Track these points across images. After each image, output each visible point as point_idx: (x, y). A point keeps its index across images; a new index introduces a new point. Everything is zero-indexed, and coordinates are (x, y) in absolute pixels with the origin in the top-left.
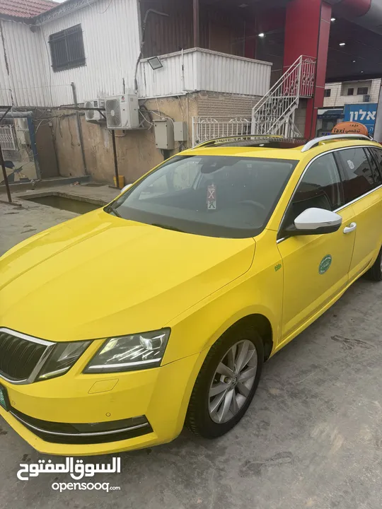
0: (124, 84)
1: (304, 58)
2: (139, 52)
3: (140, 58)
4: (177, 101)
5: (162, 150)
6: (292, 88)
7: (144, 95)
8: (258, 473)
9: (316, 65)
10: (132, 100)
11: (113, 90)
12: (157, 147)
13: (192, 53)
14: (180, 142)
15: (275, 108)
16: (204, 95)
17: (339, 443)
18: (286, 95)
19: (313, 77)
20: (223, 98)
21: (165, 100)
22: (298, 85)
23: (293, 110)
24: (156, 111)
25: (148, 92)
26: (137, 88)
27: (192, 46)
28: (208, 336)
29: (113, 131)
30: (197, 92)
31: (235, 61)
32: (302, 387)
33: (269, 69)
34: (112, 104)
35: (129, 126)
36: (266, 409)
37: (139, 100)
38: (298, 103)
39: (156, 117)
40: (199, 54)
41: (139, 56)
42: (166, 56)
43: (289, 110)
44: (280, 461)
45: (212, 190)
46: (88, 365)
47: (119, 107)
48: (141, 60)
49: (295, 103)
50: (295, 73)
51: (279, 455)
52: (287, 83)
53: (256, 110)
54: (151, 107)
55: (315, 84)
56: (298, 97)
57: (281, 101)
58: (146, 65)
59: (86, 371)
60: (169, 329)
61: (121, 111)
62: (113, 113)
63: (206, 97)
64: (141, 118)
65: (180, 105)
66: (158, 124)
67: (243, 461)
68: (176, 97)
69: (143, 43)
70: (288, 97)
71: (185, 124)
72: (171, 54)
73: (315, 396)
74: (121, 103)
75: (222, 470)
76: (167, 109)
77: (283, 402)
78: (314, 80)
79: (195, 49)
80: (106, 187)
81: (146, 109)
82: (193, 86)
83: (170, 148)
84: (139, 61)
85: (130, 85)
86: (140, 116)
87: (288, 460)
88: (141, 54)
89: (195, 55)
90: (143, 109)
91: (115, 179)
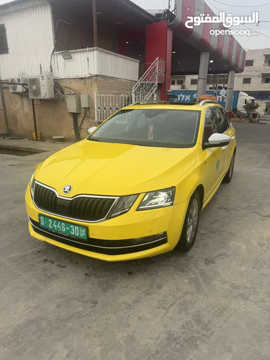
0: (41, 68)
1: (159, 59)
2: (53, 47)
3: (54, 51)
4: (82, 81)
5: (71, 113)
6: (154, 77)
7: (57, 76)
8: (214, 263)
9: (166, 63)
10: (49, 79)
11: (32, 72)
12: (68, 111)
13: (93, 50)
14: (85, 108)
15: (145, 89)
16: (101, 78)
17: (244, 247)
18: (151, 81)
19: (164, 71)
20: (112, 81)
21: (73, 80)
22: (157, 76)
23: (154, 90)
24: (67, 87)
25: (60, 74)
26: (52, 71)
27: (93, 46)
28: (190, 192)
29: (33, 100)
30: (97, 76)
31: (119, 58)
32: (215, 229)
33: (138, 64)
34: (34, 81)
35: (47, 97)
36: (203, 239)
37: (54, 79)
38: (157, 86)
39: (66, 92)
40: (98, 51)
41: (53, 50)
42: (74, 51)
43: (152, 91)
44: (221, 257)
45: (151, 128)
46: (139, 207)
47: (39, 83)
48: (55, 53)
49: (155, 86)
50: (155, 67)
51: (220, 255)
52: (151, 74)
53: (135, 88)
54: (62, 84)
55: (165, 75)
56: (157, 83)
57: (148, 84)
58: (58, 56)
59: (138, 210)
60: (174, 187)
61: (41, 86)
62: (34, 87)
63: (102, 80)
64: (55, 92)
65: (85, 84)
66: (68, 96)
67: (204, 259)
68: (82, 79)
69: (56, 41)
70: (152, 82)
71: (89, 96)
72: (78, 50)
73: (223, 231)
74: (41, 81)
75: (196, 264)
76: (76, 86)
77: (210, 235)
78: (165, 73)
79: (96, 48)
80: (26, 140)
81: (59, 86)
82: (95, 72)
83: (78, 112)
84: (53, 53)
85: (46, 69)
86: (54, 89)
87: (225, 256)
88: (54, 49)
89: (95, 52)
90: (57, 85)
91: (34, 134)
